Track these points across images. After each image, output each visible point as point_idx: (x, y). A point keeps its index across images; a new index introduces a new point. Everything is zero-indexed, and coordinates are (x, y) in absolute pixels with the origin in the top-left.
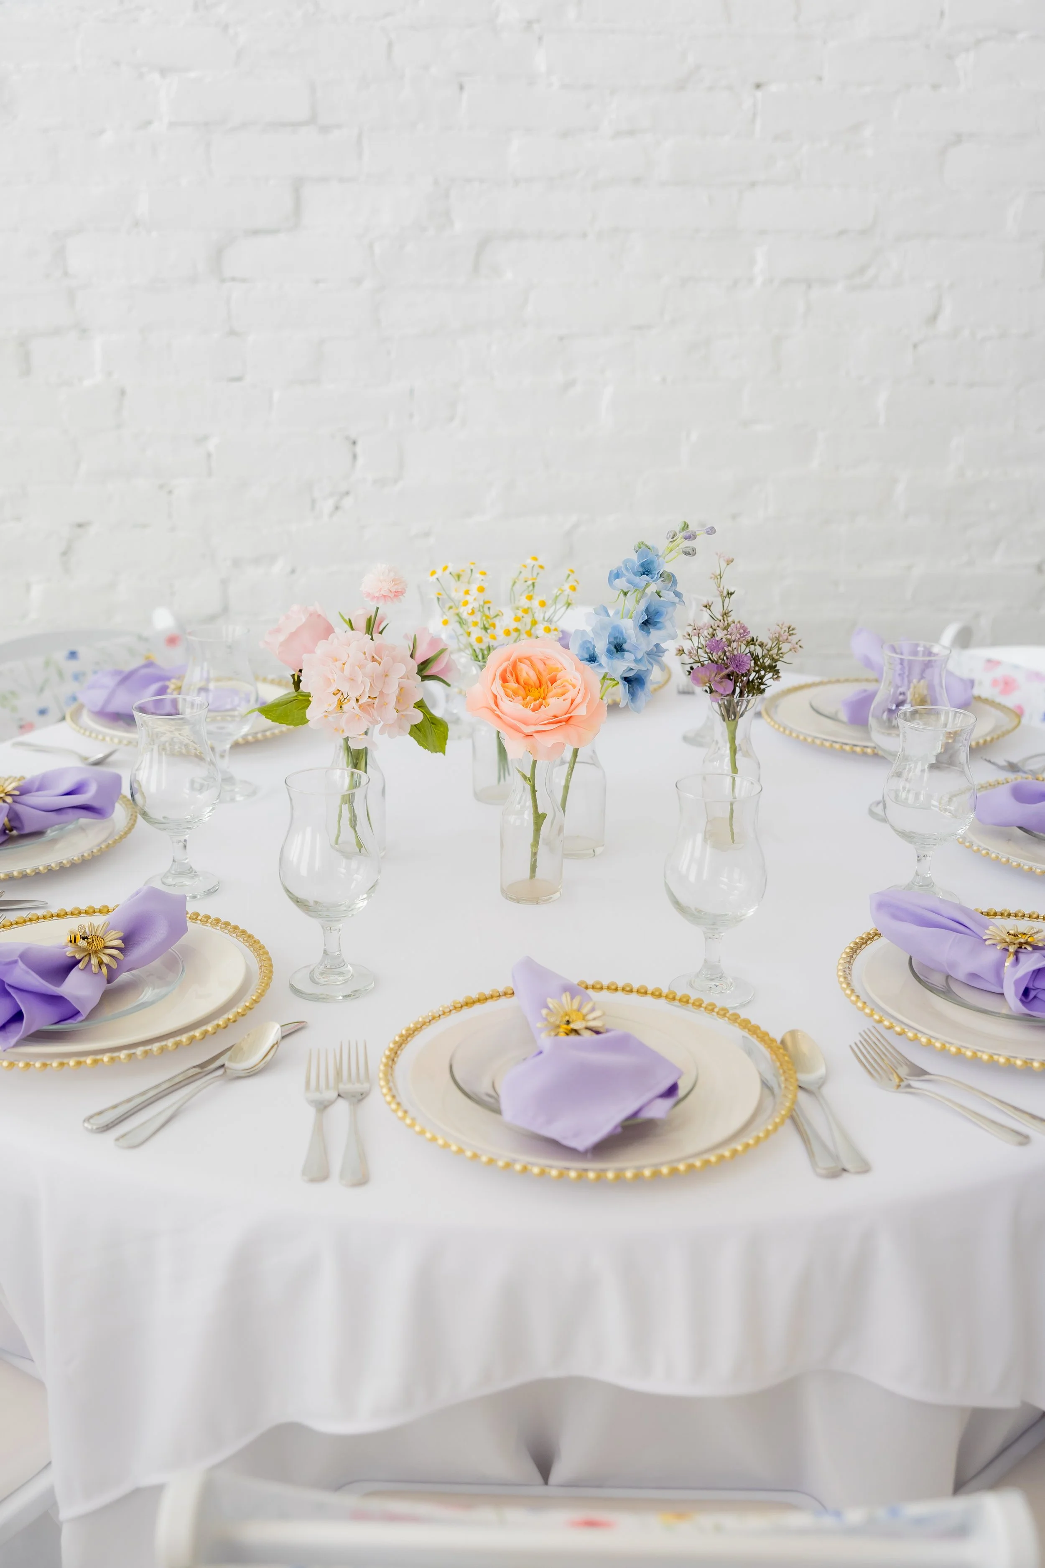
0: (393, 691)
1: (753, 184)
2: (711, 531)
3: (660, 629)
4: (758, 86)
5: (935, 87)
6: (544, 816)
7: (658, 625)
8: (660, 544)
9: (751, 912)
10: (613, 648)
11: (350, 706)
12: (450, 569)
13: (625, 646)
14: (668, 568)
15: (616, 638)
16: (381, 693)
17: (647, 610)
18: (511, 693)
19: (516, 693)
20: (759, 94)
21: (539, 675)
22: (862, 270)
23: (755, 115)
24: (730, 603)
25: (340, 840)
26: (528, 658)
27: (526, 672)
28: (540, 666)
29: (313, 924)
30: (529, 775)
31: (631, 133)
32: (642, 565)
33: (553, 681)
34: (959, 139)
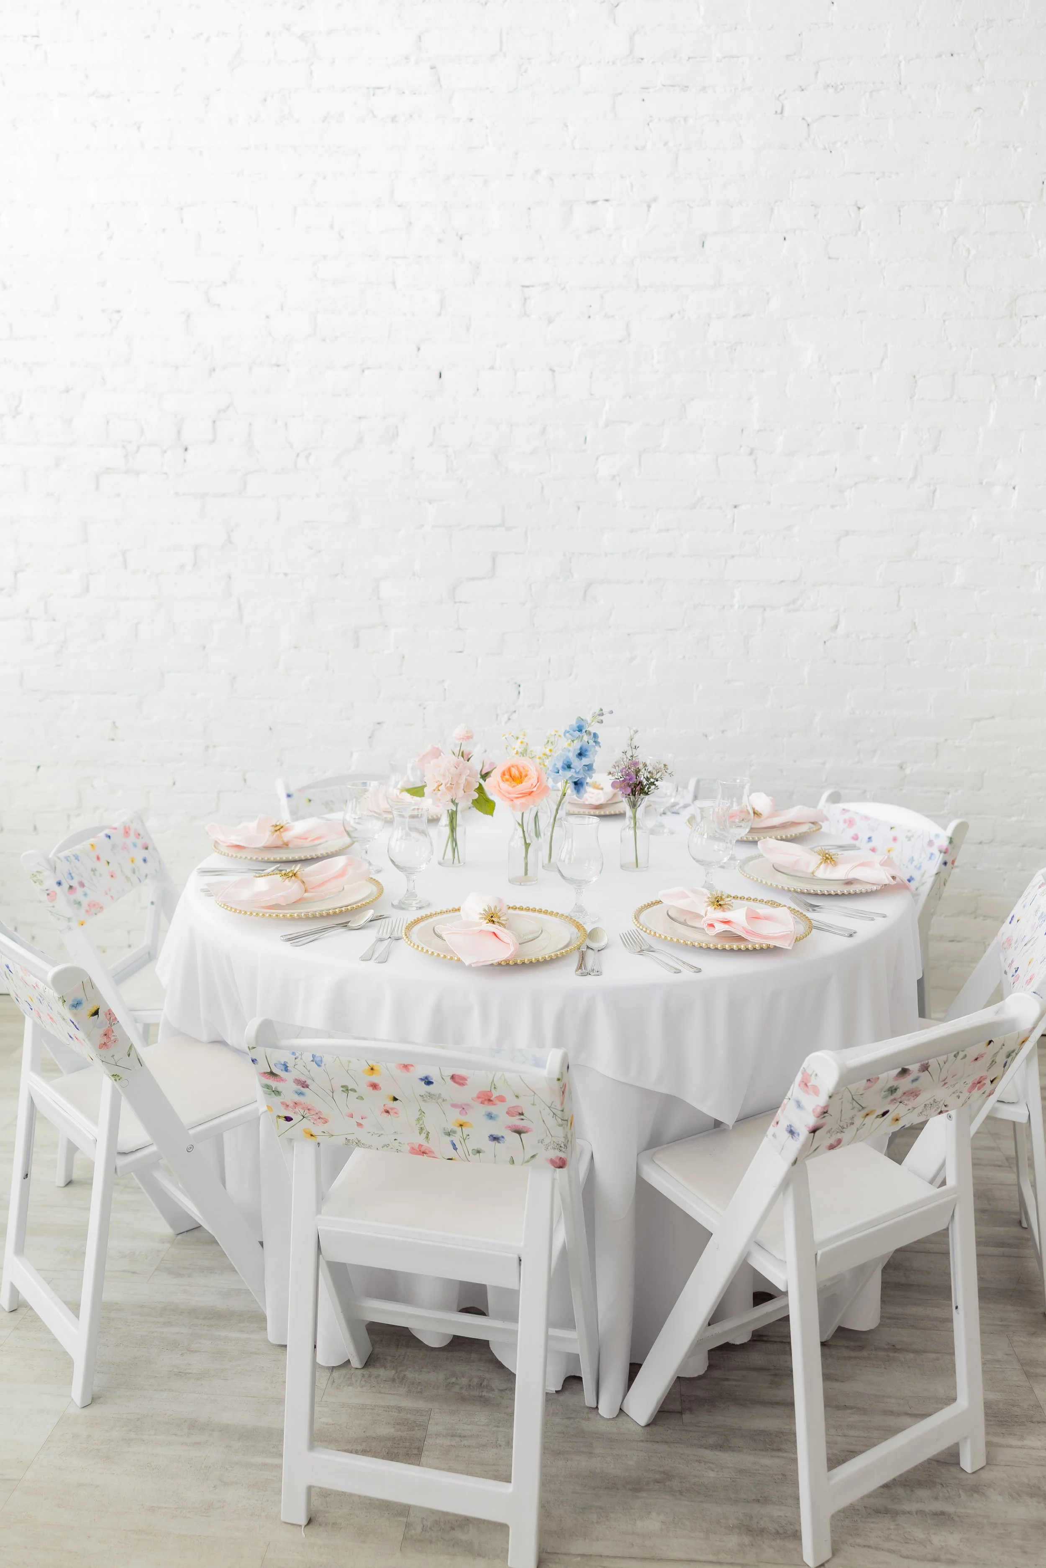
0: (462, 782)
1: (733, 557)
2: (612, 712)
3: (587, 758)
4: (735, 507)
5: (833, 507)
6: (529, 844)
7: (587, 756)
8: (589, 718)
9: (594, 879)
10: (566, 767)
11: (442, 788)
12: (512, 734)
13: (572, 766)
14: (592, 730)
15: (568, 762)
16: (457, 782)
17: (581, 748)
18: (504, 780)
19: (507, 780)
20: (736, 510)
21: (520, 773)
22: (794, 601)
23: (734, 521)
24: (636, 753)
25: (445, 858)
26: (517, 766)
27: (514, 771)
28: (521, 769)
29: (401, 875)
30: (521, 823)
31: (668, 530)
32: (578, 727)
33: (526, 776)
34: (847, 533)
